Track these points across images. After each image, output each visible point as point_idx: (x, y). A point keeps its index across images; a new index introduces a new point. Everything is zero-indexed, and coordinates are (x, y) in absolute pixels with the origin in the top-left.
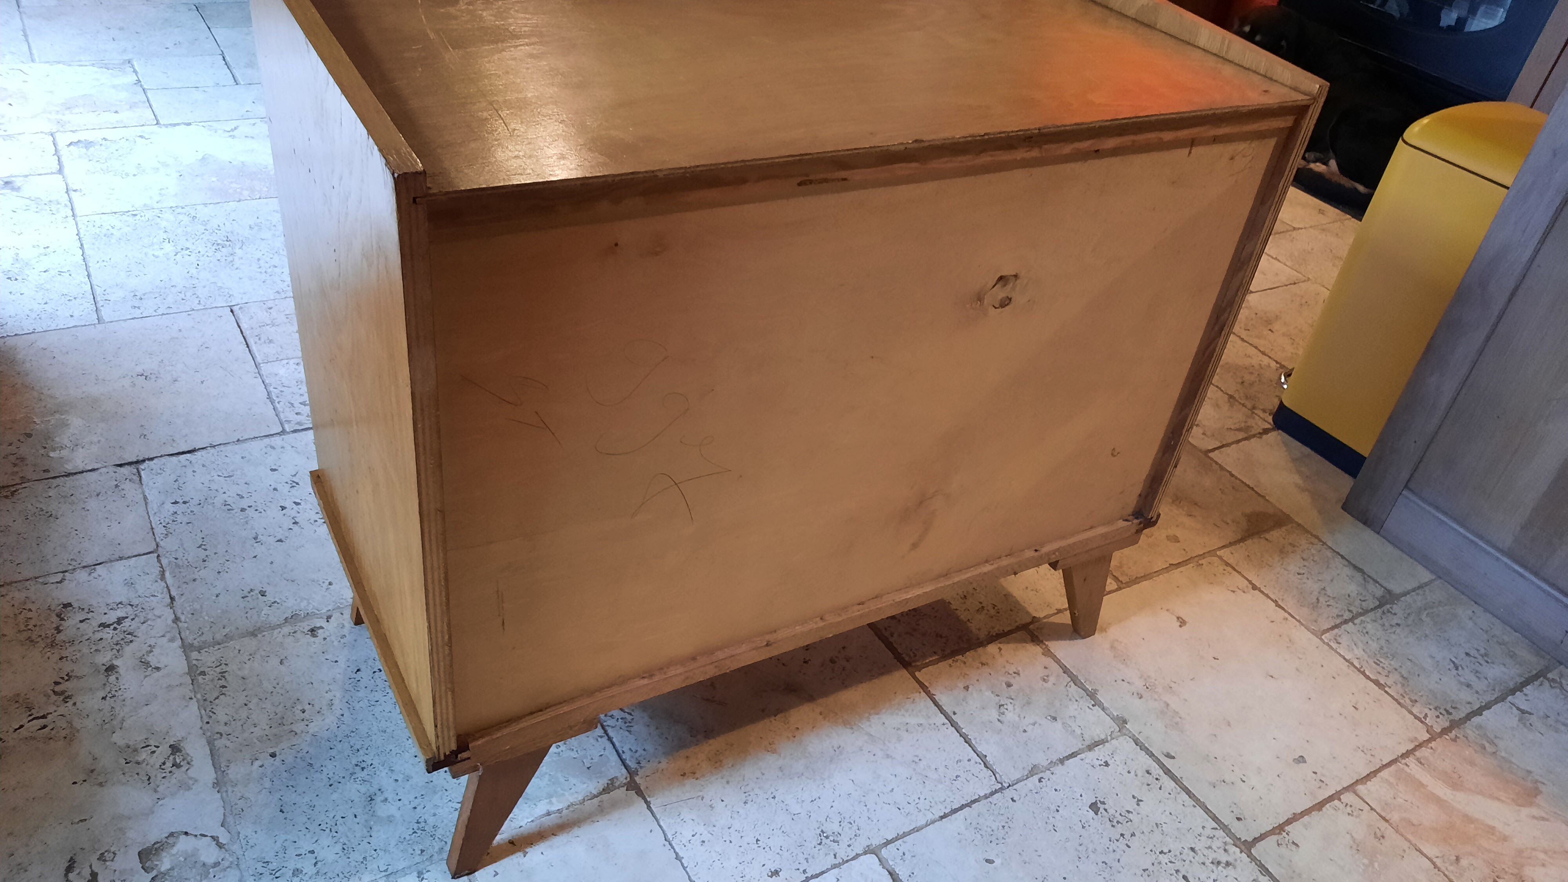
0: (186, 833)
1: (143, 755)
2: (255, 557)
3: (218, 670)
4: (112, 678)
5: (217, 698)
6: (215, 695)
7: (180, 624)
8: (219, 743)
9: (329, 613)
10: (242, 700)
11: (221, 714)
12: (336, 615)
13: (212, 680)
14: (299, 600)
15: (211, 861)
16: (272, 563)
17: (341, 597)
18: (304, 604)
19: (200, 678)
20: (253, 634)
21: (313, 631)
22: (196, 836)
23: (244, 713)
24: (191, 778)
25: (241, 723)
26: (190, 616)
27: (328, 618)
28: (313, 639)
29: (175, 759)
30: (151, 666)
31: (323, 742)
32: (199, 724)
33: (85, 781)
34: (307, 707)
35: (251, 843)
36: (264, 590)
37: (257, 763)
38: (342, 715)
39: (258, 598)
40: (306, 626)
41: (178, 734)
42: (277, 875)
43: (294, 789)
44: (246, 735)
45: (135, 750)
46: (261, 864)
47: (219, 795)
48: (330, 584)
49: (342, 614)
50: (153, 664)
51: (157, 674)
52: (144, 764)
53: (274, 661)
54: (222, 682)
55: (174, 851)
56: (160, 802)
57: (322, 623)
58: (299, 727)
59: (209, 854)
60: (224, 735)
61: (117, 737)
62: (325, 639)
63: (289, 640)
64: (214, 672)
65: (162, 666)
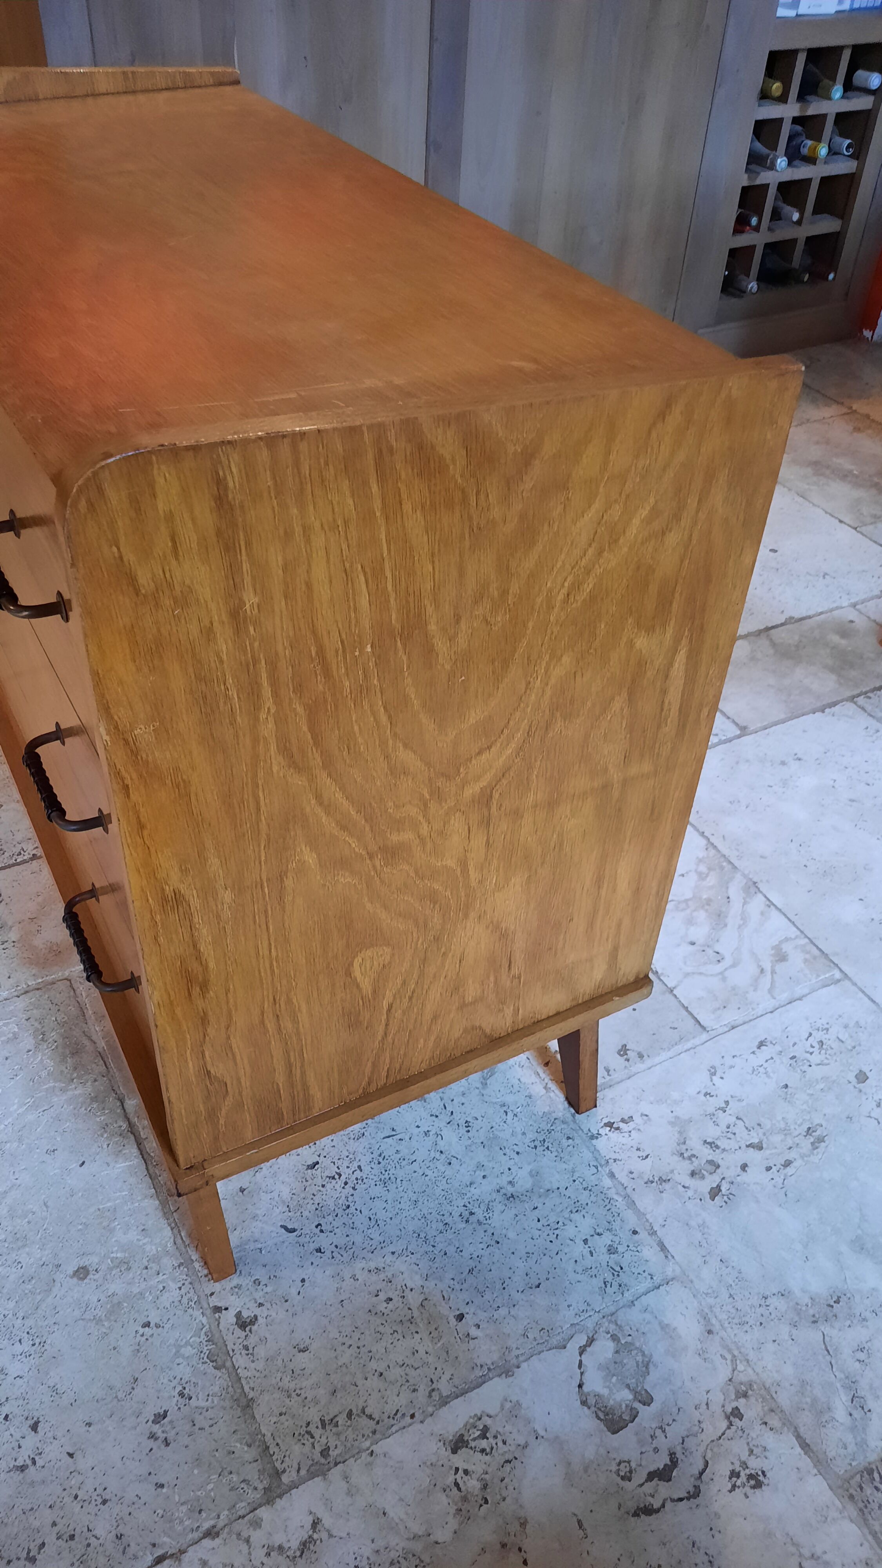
0: (580, 1386)
1: (472, 1484)
2: (71, 1455)
3: (317, 1433)
5: (370, 1417)
6: (364, 1421)
7: (221, 1524)
8: (445, 1388)
9: (208, 1312)
10: (374, 1382)
11: (398, 1401)
12: (214, 1301)
13: (338, 1434)
14: (180, 1360)
15: (611, 1345)
16: (89, 1424)
17: (176, 1304)
18: (188, 1351)
19: (333, 1453)
20: (246, 1405)
21: (244, 1324)
22: (582, 1374)
23: (396, 1373)
24: (502, 1407)
25: (412, 1372)
26: (204, 1514)
27: (217, 1309)
28: (261, 1321)
29: (474, 1439)
30: (310, 1537)
31: (436, 1265)
32: (417, 1426)
33: (520, 1550)
34: (382, 1296)
35: (585, 1307)
36: (153, 1418)
37: (474, 1332)
38: (393, 1253)
39: (171, 1422)
40: (233, 1337)
41: (434, 1449)
42: (618, 1269)
43: (507, 1281)
44: (431, 1359)
45: (465, 1499)
46: (608, 1289)
47: (524, 1365)
48: (147, 1325)
49: (212, 1294)
50: (304, 1535)
51: (327, 1521)
52: (487, 1477)
53: (302, 1359)
54: (342, 1419)
55: (605, 1392)
56: (541, 1433)
57: (229, 1318)
58: (414, 1299)
59: (604, 1349)
60: (434, 1386)
61: (443, 1535)
62: (261, 1305)
63: (261, 1352)
64: (323, 1437)
65: (310, 1519)
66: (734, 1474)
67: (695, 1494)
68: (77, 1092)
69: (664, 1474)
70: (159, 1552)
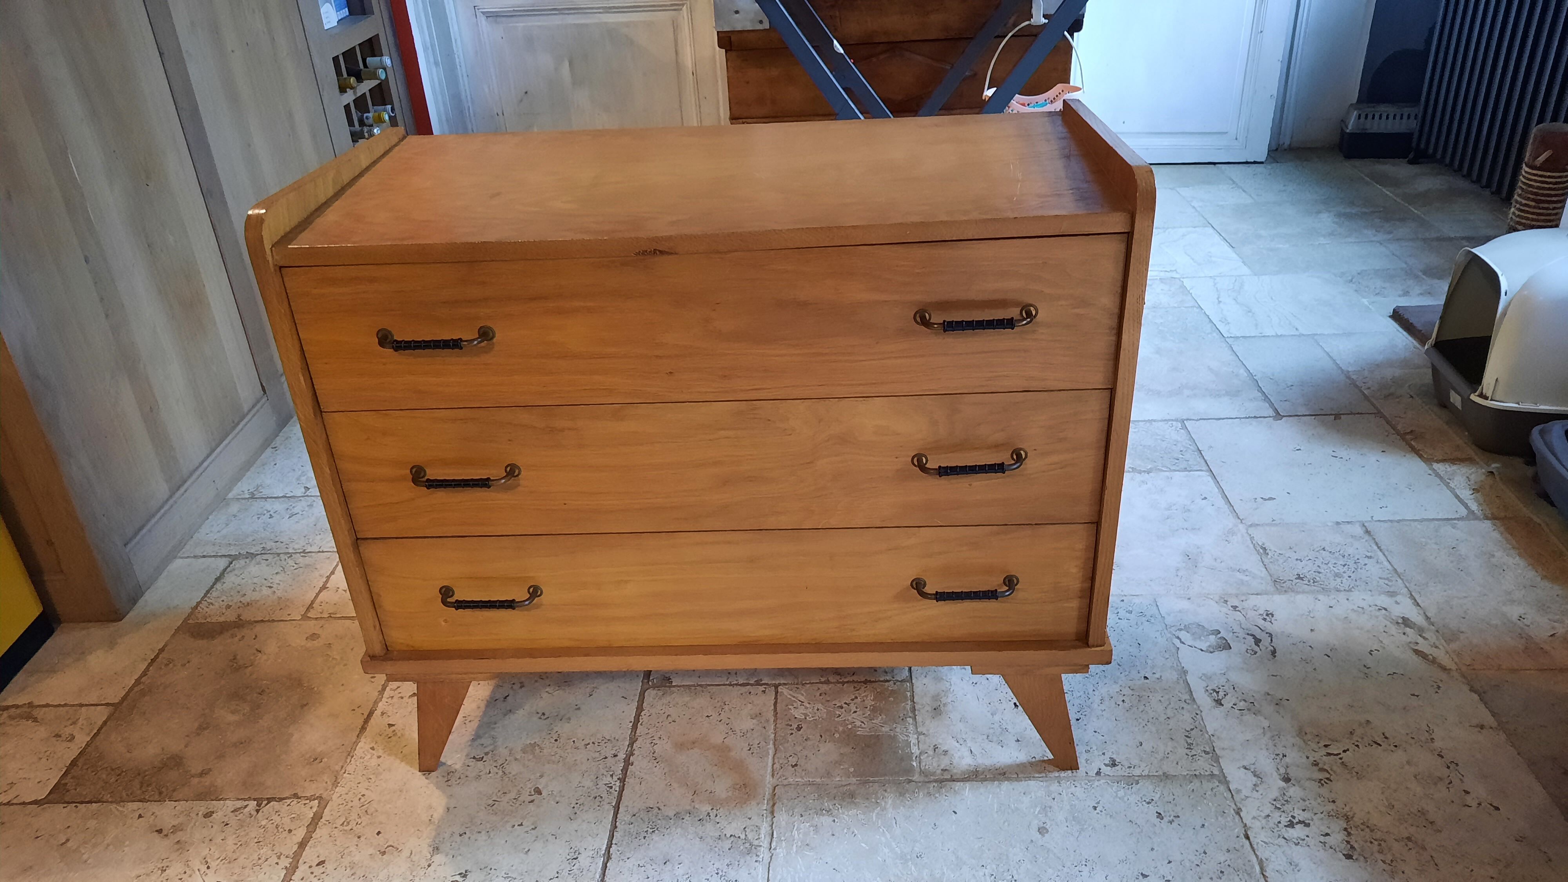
0: (1202, 650)
1: (1242, 705)
2: (1170, 862)
3: (1193, 752)
4: (1282, 771)
5: (1192, 729)
6: (1193, 732)
7: (1234, 806)
8: (1187, 697)
9: (1098, 778)
10: (1171, 722)
11: (1187, 716)
12: (1092, 773)
13: (1197, 745)
14: (1126, 799)
15: (1183, 632)
16: (1152, 849)
17: (1086, 791)
18: (1121, 793)
19: (1208, 749)
20: (1166, 776)
21: (1113, 764)
22: (1195, 647)
23: (1170, 713)
24: (1205, 681)
25: (1170, 706)
26: (1226, 811)
27: (1098, 773)
28: (1114, 756)
29: (1218, 696)
30: (1252, 772)
31: (1109, 677)
32: (1203, 714)
33: (1281, 700)
34: (1121, 703)
35: (1159, 633)
36: (1159, 819)
37: (1157, 676)
38: (1094, 690)
39: (1164, 812)
40: (1118, 771)
41: (1219, 712)
42: (1141, 614)
43: (1131, 654)
44: (1166, 697)
45: (1249, 710)
46: (1152, 621)
47: (1183, 665)
48: (1095, 808)
49: (1087, 773)
50: (1250, 774)
51: (1245, 763)
52: (1240, 698)
53: (1146, 746)
54: (1189, 741)
55: (1208, 644)
56: (1223, 672)
57: (1106, 770)
58: (1127, 691)
59: (1185, 635)
60: (1183, 700)
61: (1266, 724)
62: (1104, 754)
63: (1135, 762)
64: (1197, 750)
65: (1242, 769)
66: (1265, 619)
67: (1271, 635)
68: (890, 802)
69: (1257, 641)
70: (1242, 836)
